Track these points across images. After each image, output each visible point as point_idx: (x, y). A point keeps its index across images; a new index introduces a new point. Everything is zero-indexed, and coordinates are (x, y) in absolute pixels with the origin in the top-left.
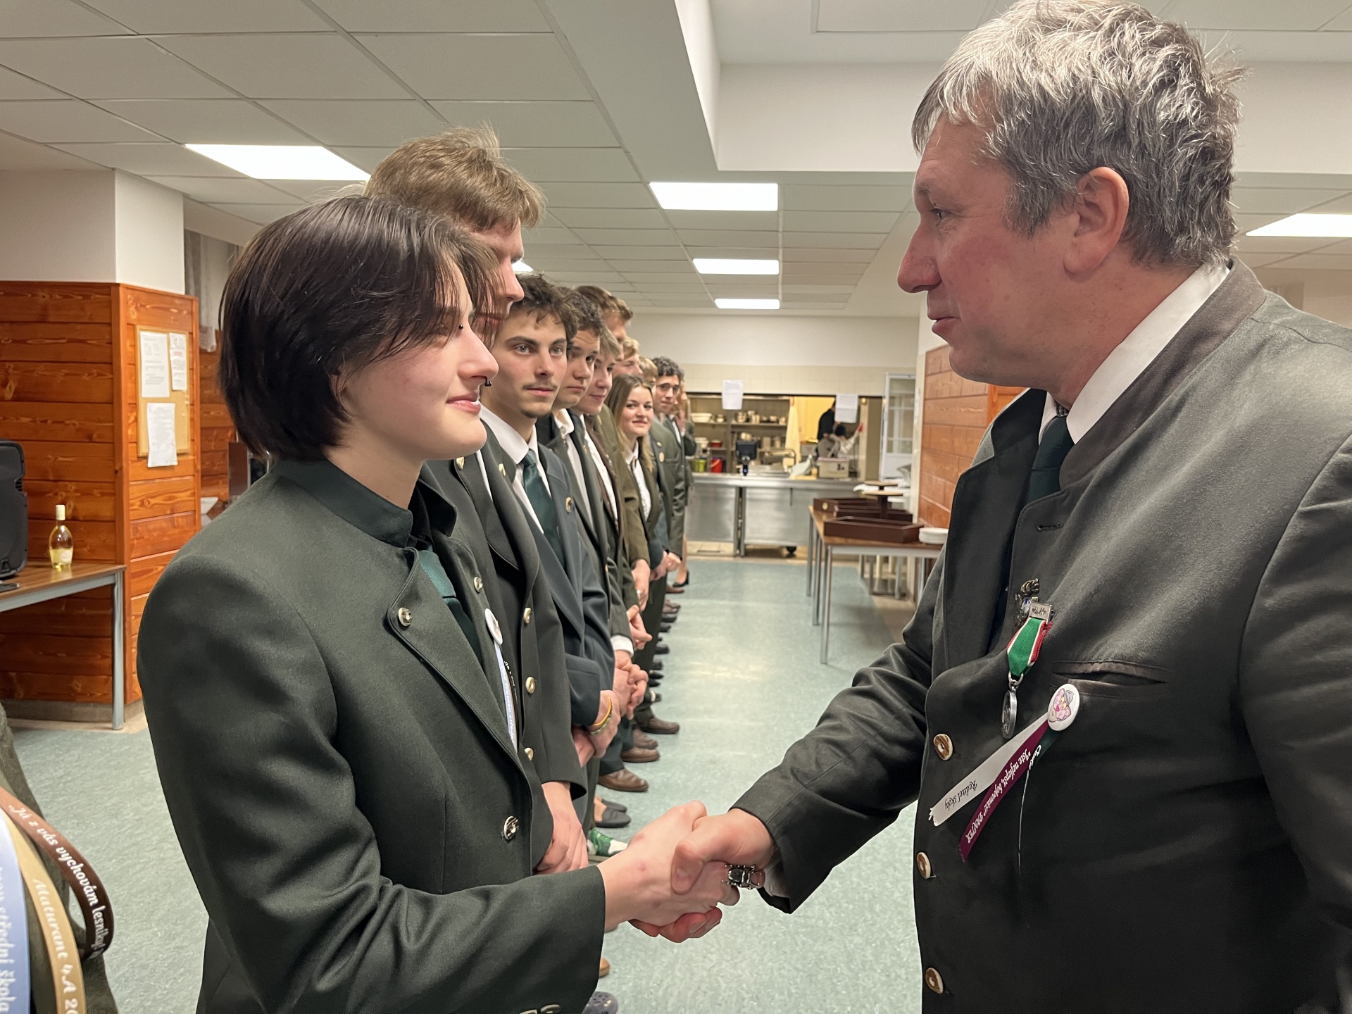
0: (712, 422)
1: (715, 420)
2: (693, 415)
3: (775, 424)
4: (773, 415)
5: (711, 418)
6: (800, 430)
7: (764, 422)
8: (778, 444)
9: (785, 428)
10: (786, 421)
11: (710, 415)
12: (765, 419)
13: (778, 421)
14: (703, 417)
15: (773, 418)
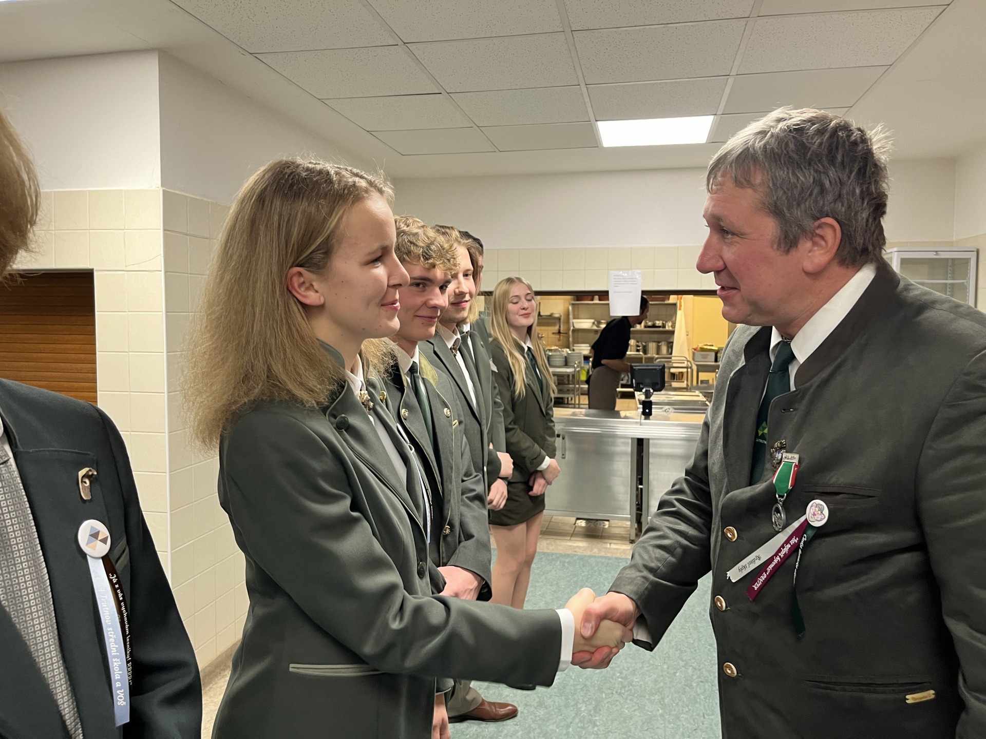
0: (595, 328)
1: (598, 327)
2: (575, 321)
3: (661, 329)
4: (658, 320)
5: (594, 323)
6: (687, 335)
7: (649, 327)
8: (664, 349)
9: (672, 333)
10: (673, 326)
11: (593, 321)
12: (650, 324)
13: (664, 326)
14: (585, 324)
15: (658, 323)
